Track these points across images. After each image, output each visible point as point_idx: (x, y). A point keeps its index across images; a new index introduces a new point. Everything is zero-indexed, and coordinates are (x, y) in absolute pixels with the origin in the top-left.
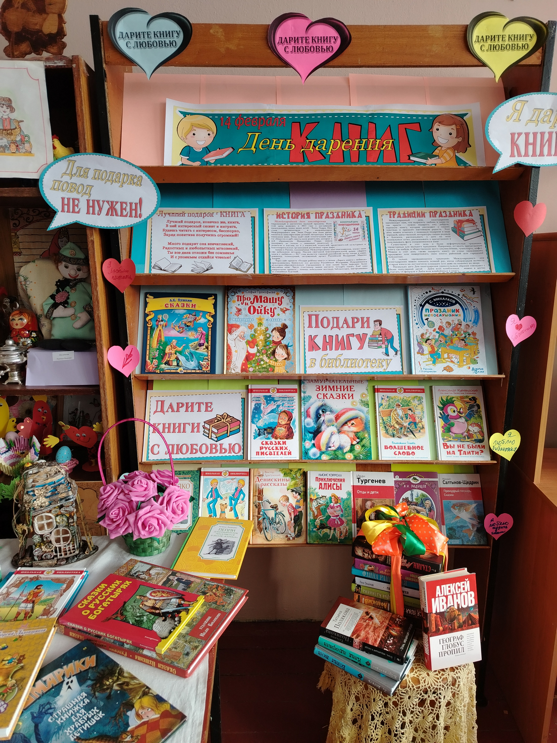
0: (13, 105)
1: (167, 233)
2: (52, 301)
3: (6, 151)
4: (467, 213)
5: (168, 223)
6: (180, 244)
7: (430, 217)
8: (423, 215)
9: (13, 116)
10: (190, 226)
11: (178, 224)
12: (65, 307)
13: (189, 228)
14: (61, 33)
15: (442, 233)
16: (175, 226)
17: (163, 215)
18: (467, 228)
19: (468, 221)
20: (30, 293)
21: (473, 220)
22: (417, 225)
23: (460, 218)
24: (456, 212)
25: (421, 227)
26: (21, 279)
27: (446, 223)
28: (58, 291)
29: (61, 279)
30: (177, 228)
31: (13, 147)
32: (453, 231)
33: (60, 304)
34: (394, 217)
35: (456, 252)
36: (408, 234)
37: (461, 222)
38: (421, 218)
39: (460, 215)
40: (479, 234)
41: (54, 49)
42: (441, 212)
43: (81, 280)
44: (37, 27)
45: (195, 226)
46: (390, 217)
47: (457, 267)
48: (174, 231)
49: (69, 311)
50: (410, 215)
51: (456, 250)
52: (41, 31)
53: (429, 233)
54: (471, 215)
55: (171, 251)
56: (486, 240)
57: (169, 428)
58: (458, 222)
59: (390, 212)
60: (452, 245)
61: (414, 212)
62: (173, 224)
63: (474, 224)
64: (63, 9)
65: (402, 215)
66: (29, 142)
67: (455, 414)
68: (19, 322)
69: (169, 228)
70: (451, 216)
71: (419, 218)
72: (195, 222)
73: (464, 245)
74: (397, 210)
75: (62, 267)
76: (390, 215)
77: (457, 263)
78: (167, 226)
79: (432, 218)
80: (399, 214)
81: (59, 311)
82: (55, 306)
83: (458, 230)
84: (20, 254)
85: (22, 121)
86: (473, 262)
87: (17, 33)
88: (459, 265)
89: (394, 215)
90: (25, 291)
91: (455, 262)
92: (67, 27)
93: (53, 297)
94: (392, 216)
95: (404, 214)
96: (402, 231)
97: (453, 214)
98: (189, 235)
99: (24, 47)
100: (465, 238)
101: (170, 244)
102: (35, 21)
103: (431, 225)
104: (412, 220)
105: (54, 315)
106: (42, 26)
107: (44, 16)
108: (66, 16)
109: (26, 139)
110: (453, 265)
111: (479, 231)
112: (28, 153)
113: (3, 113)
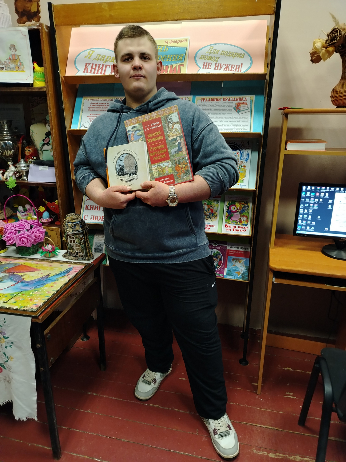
0: (16, 48)
1: (90, 109)
2: (43, 142)
3: (14, 70)
4: (244, 99)
5: (91, 104)
6: (95, 115)
7: (223, 101)
8: (220, 100)
9: (17, 53)
10: (101, 106)
11: (95, 105)
12: (48, 145)
13: (101, 107)
14: (38, 12)
15: (228, 110)
16: (94, 106)
17: (89, 100)
18: (242, 107)
19: (243, 103)
20: (34, 138)
21: (246, 103)
22: (215, 105)
23: (240, 102)
24: (238, 98)
25: (217, 107)
27: (231, 105)
28: (46, 138)
29: (48, 132)
30: (95, 107)
31: (17, 68)
32: (234, 109)
33: (46, 144)
34: (204, 101)
35: (233, 121)
36: (210, 110)
37: (239, 104)
38: (218, 102)
39: (240, 100)
40: (248, 110)
42: (229, 98)
44: (29, 8)
45: (103, 106)
46: (202, 101)
47: (232, 129)
48: (93, 108)
49: (49, 147)
50: (212, 100)
51: (233, 120)
52: (30, 11)
53: (221, 110)
54: (246, 100)
55: (91, 118)
56: (251, 114)
57: (93, 208)
58: (238, 104)
59: (202, 98)
60: (232, 117)
61: (215, 98)
62: (93, 104)
63: (246, 105)
65: (208, 100)
66: (23, 65)
67: (235, 210)
68: (28, 151)
69: (91, 107)
70: (235, 100)
71: (217, 102)
72: (104, 104)
73: (239, 117)
74: (206, 97)
75: (47, 126)
76: (202, 100)
77: (232, 126)
78: (90, 105)
79: (224, 102)
80: (207, 99)
81: (46, 147)
82: (44, 145)
83: (237, 109)
85: (20, 56)
86: (241, 126)
87: (22, 12)
88: (233, 128)
89: (204, 100)
91: (231, 126)
93: (43, 140)
94: (203, 100)
95: (209, 99)
96: (206, 109)
97: (236, 99)
98: (100, 110)
99: (24, 18)
100: (240, 113)
101: (90, 114)
102: (28, 6)
103: (223, 105)
104: (213, 102)
105: (43, 149)
106: (31, 8)
107: (31, 3)
109: (22, 64)
110: (230, 127)
111: (249, 109)
112: (23, 70)
113: (12, 52)
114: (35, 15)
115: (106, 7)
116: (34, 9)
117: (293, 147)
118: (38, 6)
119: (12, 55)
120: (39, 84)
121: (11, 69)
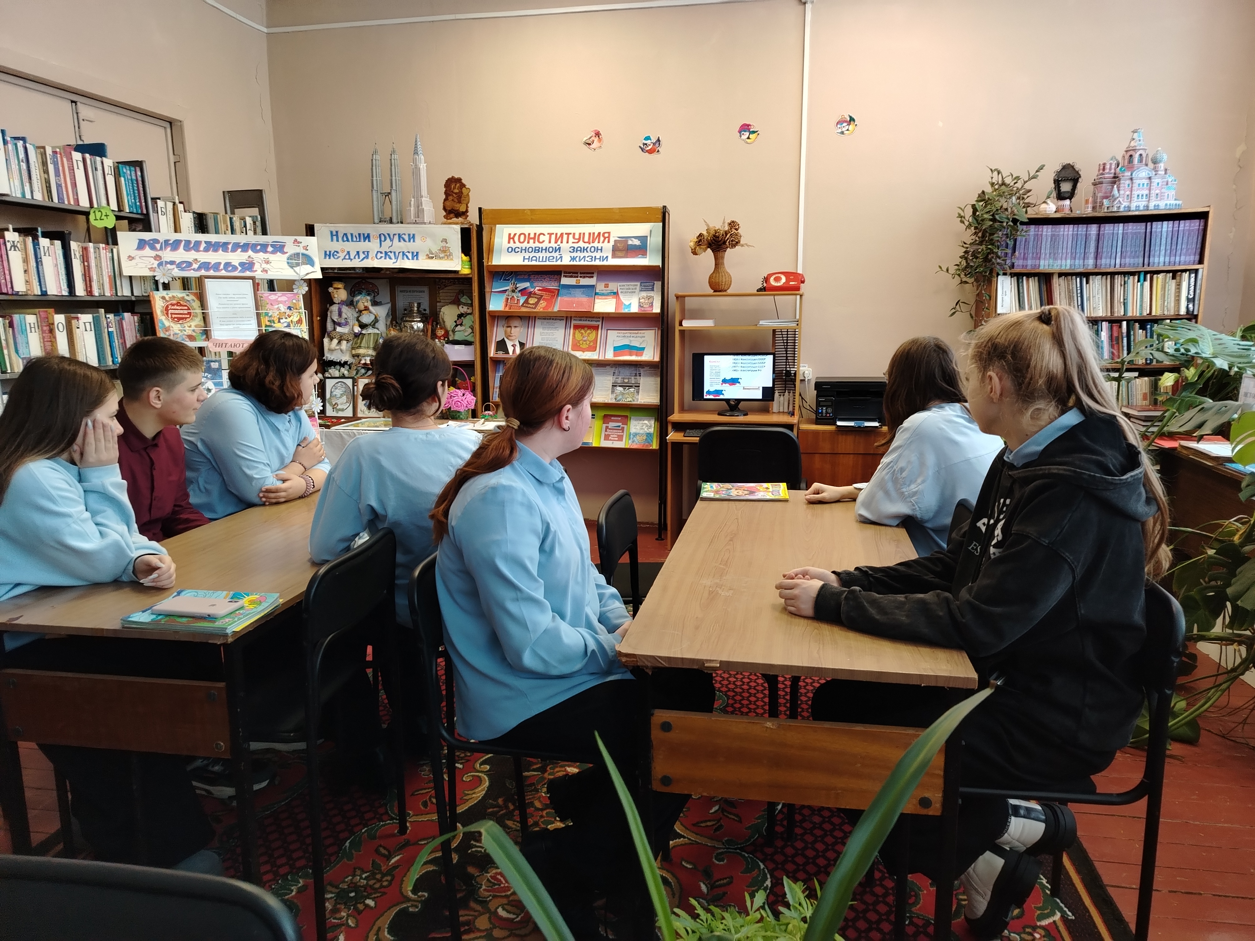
0: (448, 242)
2: (455, 324)
3: (443, 259)
9: (447, 245)
12: (461, 326)
14: (467, 211)
20: (445, 320)
26: (441, 313)
28: (458, 319)
29: (459, 313)
31: (445, 257)
33: (459, 325)
41: (464, 217)
43: (469, 314)
44: (458, 208)
49: (463, 328)
52: (459, 210)
64: (468, 202)
66: (451, 256)
68: (440, 333)
75: (460, 307)
81: (458, 328)
82: (457, 326)
84: (440, 302)
85: (450, 248)
87: (450, 210)
90: (443, 319)
92: (469, 209)
93: (456, 322)
99: (452, 215)
102: (457, 206)
105: (456, 330)
107: (460, 204)
108: (469, 205)
109: (451, 254)
112: (452, 259)
113: (444, 244)
114: (464, 214)
115: (529, 213)
116: (462, 209)
117: (687, 324)
118: (467, 207)
119: (443, 247)
120: (466, 271)
121: (441, 258)
